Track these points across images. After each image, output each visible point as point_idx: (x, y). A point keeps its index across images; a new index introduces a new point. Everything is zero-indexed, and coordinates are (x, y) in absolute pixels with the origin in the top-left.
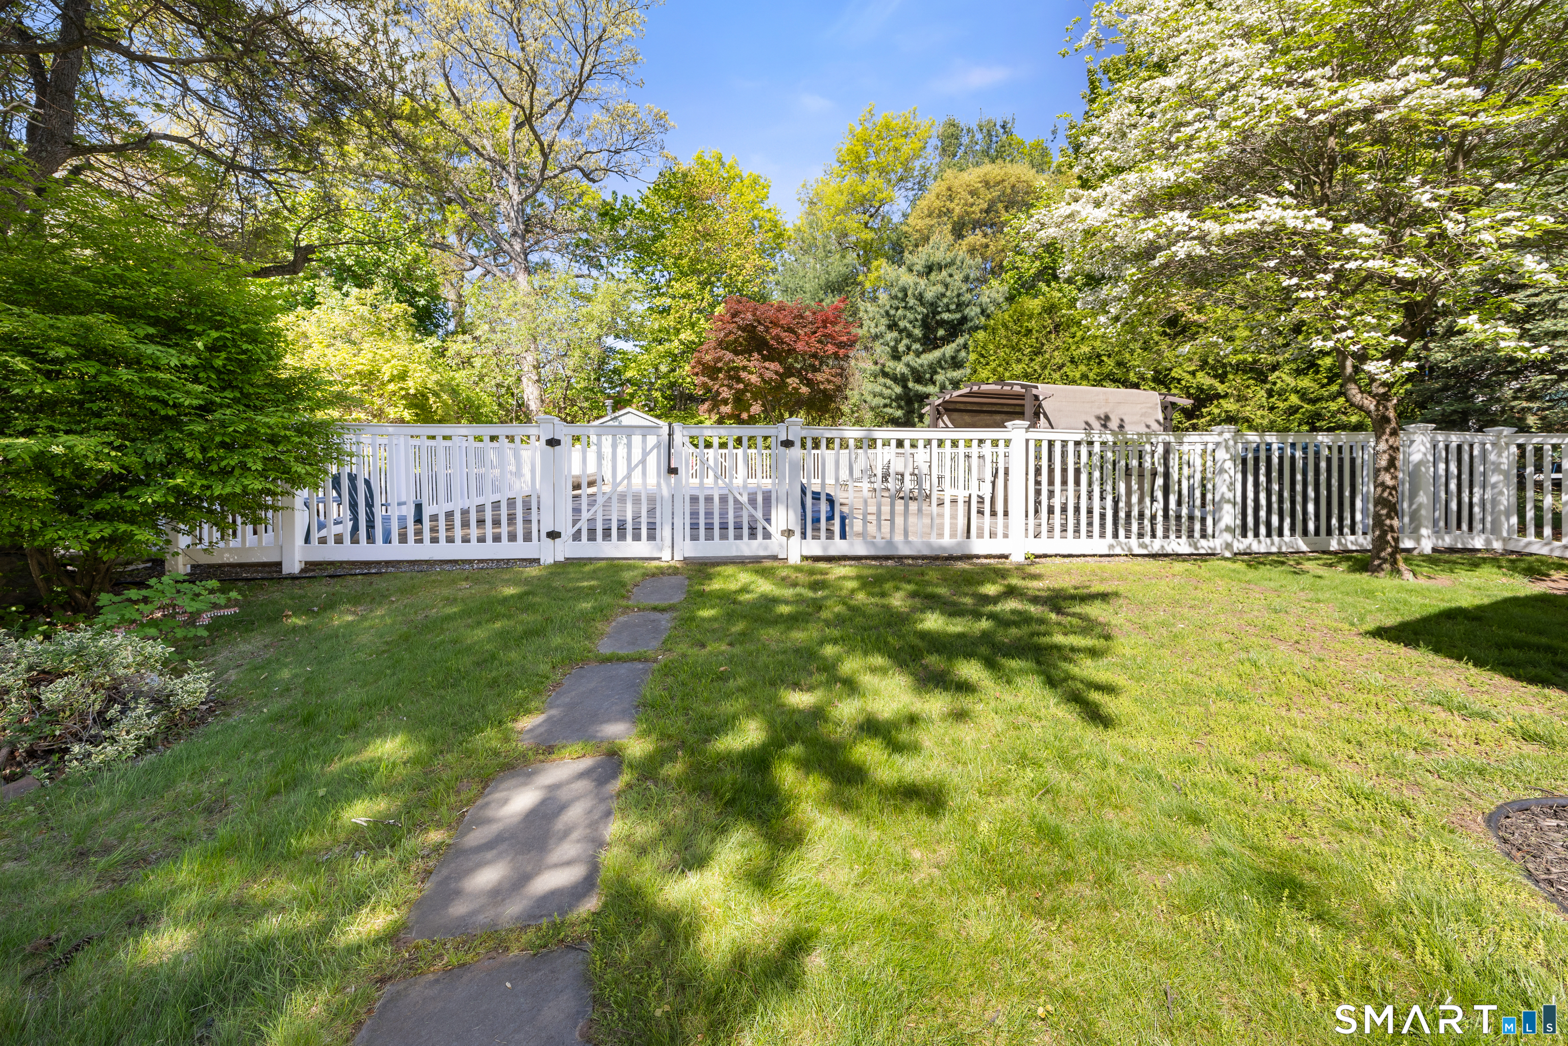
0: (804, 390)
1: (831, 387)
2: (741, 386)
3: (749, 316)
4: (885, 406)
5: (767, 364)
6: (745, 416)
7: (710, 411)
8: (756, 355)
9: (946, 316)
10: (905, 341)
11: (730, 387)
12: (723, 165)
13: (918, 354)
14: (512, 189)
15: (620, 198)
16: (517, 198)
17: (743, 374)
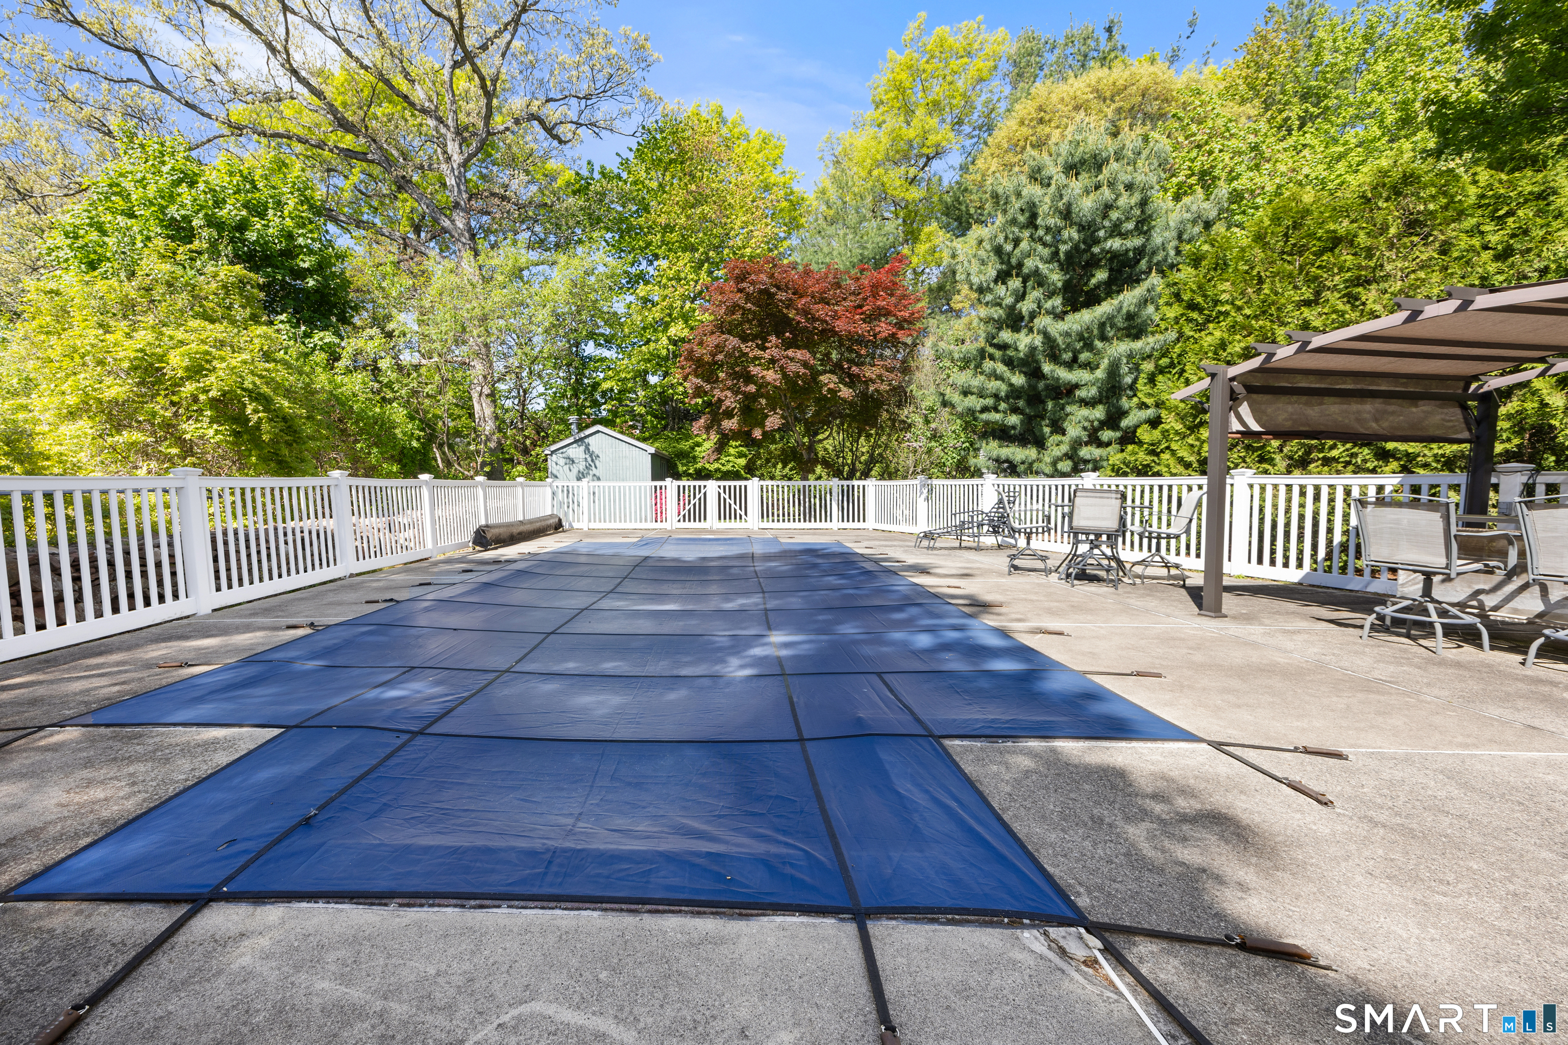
0: (846, 392)
1: (884, 387)
2: (752, 388)
3: (763, 277)
4: (985, 409)
5: (790, 353)
6: (757, 433)
7: (708, 429)
8: (773, 338)
9: (1115, 244)
10: (1035, 294)
11: (736, 392)
12: (724, 122)
13: (1059, 316)
14: (453, 148)
15: (597, 169)
16: (457, 159)
17: (754, 370)
